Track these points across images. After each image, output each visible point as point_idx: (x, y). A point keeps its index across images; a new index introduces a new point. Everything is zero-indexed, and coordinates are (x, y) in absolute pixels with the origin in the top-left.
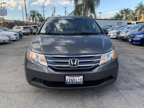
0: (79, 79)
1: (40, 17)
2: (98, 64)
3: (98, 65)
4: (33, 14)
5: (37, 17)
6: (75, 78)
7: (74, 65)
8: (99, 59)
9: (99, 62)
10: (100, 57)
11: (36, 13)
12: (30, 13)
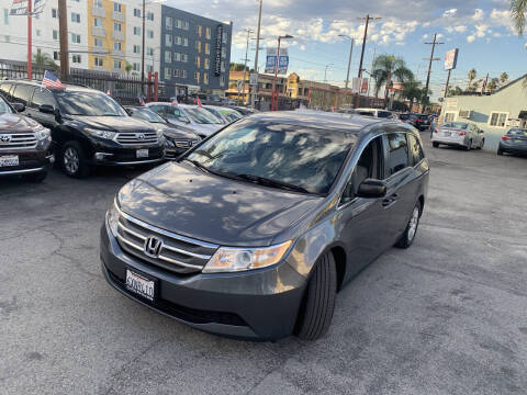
0: (147, 287)
1: (406, 80)
2: (200, 267)
3: (199, 272)
4: (384, 68)
5: (394, 79)
6: (142, 282)
7: (151, 252)
8: (207, 257)
9: (204, 263)
10: (212, 252)
11: (397, 67)
12: (374, 65)
